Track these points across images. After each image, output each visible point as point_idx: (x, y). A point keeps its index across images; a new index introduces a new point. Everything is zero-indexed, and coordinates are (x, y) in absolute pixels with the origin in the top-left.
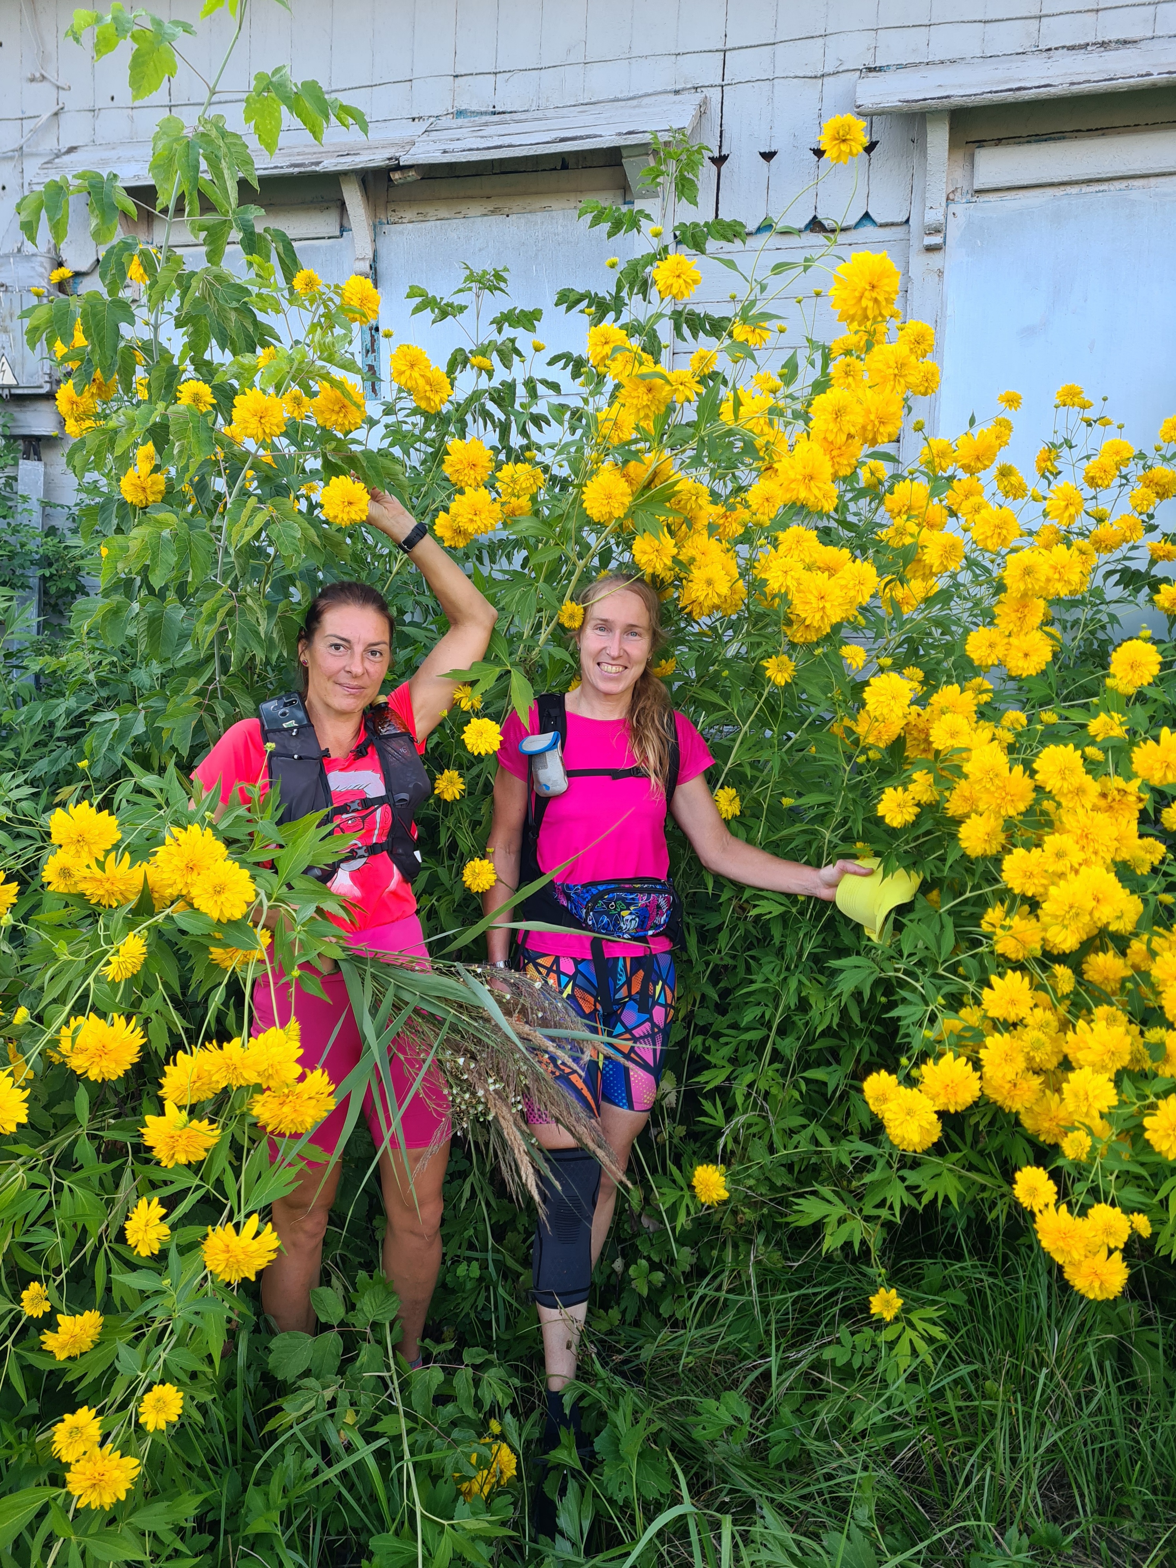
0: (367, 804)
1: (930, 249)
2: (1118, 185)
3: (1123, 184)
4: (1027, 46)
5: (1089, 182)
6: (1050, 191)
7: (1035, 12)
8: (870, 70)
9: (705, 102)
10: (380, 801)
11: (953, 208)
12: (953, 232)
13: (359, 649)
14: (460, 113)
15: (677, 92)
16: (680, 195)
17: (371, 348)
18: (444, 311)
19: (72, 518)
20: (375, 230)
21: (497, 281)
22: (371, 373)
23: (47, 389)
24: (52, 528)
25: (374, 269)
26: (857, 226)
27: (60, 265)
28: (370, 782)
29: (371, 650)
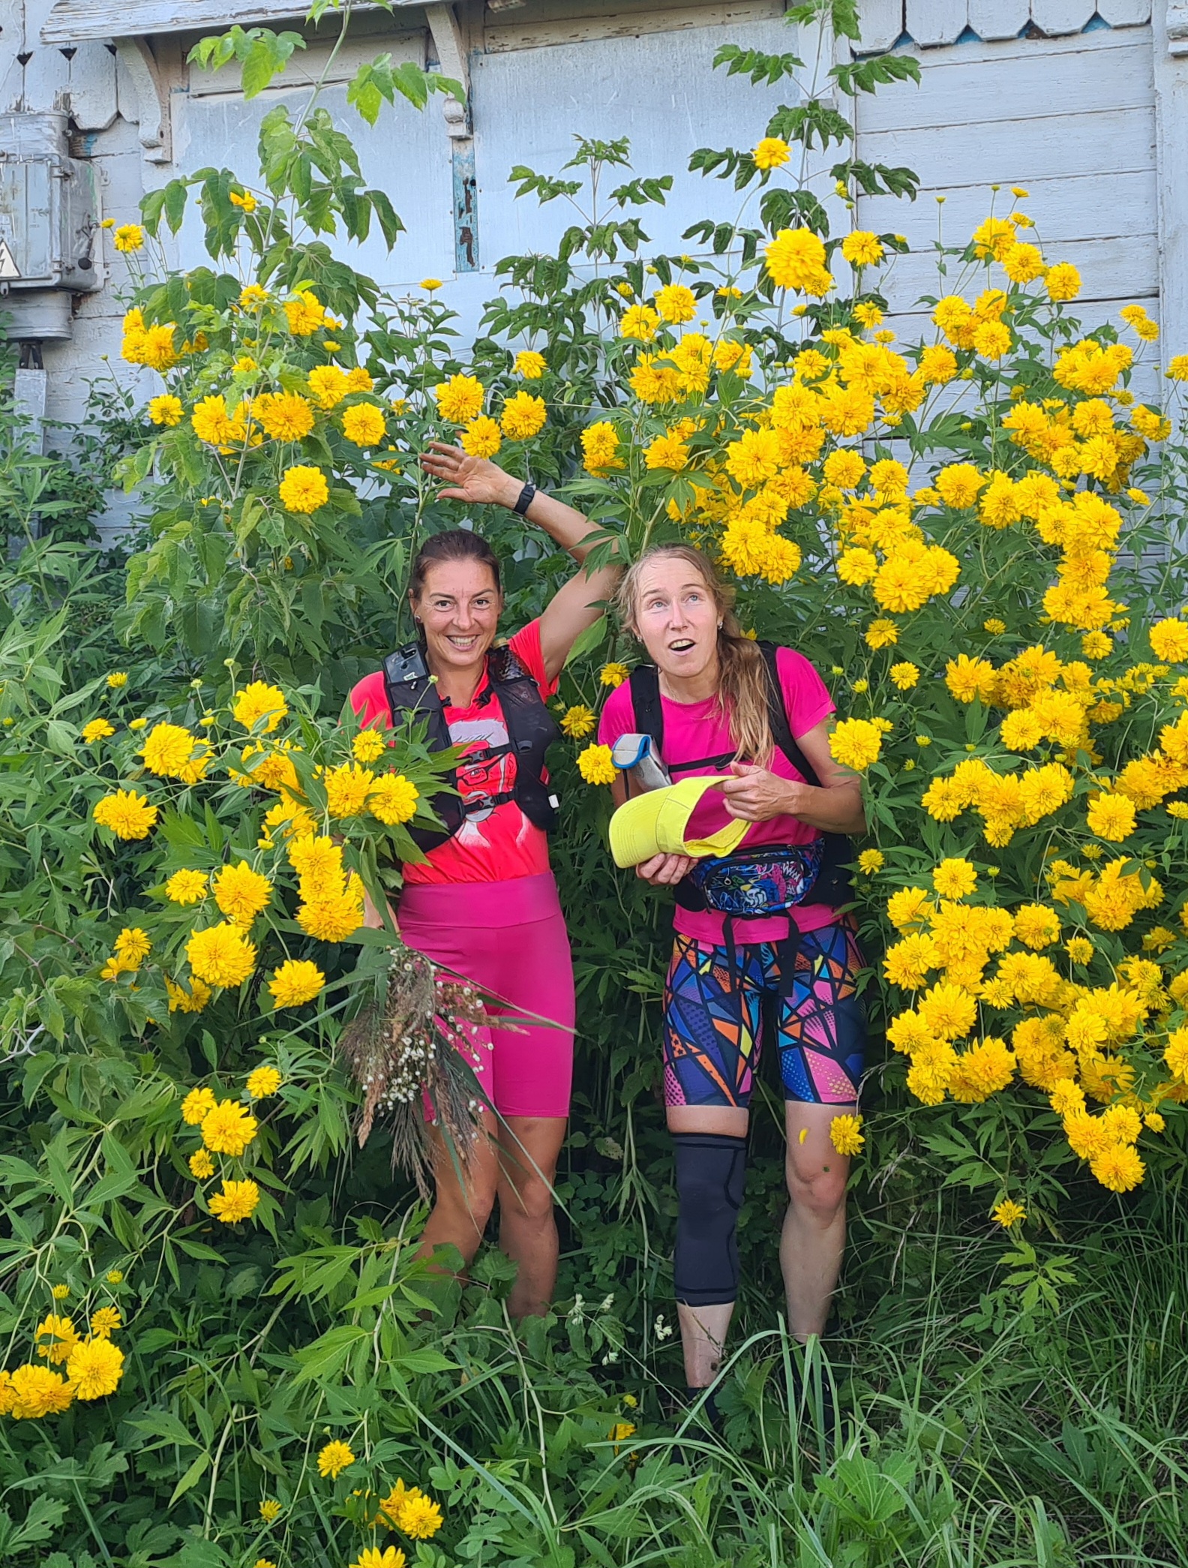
0: (489, 753)
1: (1178, 57)
10: (503, 750)
13: (464, 603)
16: (837, 31)
17: (466, 207)
18: (554, 190)
19: (79, 440)
20: (470, 62)
21: (615, 152)
22: (466, 237)
23: (56, 279)
24: (54, 455)
25: (470, 111)
26: (1085, 29)
27: (71, 123)
28: (493, 731)
29: (478, 600)
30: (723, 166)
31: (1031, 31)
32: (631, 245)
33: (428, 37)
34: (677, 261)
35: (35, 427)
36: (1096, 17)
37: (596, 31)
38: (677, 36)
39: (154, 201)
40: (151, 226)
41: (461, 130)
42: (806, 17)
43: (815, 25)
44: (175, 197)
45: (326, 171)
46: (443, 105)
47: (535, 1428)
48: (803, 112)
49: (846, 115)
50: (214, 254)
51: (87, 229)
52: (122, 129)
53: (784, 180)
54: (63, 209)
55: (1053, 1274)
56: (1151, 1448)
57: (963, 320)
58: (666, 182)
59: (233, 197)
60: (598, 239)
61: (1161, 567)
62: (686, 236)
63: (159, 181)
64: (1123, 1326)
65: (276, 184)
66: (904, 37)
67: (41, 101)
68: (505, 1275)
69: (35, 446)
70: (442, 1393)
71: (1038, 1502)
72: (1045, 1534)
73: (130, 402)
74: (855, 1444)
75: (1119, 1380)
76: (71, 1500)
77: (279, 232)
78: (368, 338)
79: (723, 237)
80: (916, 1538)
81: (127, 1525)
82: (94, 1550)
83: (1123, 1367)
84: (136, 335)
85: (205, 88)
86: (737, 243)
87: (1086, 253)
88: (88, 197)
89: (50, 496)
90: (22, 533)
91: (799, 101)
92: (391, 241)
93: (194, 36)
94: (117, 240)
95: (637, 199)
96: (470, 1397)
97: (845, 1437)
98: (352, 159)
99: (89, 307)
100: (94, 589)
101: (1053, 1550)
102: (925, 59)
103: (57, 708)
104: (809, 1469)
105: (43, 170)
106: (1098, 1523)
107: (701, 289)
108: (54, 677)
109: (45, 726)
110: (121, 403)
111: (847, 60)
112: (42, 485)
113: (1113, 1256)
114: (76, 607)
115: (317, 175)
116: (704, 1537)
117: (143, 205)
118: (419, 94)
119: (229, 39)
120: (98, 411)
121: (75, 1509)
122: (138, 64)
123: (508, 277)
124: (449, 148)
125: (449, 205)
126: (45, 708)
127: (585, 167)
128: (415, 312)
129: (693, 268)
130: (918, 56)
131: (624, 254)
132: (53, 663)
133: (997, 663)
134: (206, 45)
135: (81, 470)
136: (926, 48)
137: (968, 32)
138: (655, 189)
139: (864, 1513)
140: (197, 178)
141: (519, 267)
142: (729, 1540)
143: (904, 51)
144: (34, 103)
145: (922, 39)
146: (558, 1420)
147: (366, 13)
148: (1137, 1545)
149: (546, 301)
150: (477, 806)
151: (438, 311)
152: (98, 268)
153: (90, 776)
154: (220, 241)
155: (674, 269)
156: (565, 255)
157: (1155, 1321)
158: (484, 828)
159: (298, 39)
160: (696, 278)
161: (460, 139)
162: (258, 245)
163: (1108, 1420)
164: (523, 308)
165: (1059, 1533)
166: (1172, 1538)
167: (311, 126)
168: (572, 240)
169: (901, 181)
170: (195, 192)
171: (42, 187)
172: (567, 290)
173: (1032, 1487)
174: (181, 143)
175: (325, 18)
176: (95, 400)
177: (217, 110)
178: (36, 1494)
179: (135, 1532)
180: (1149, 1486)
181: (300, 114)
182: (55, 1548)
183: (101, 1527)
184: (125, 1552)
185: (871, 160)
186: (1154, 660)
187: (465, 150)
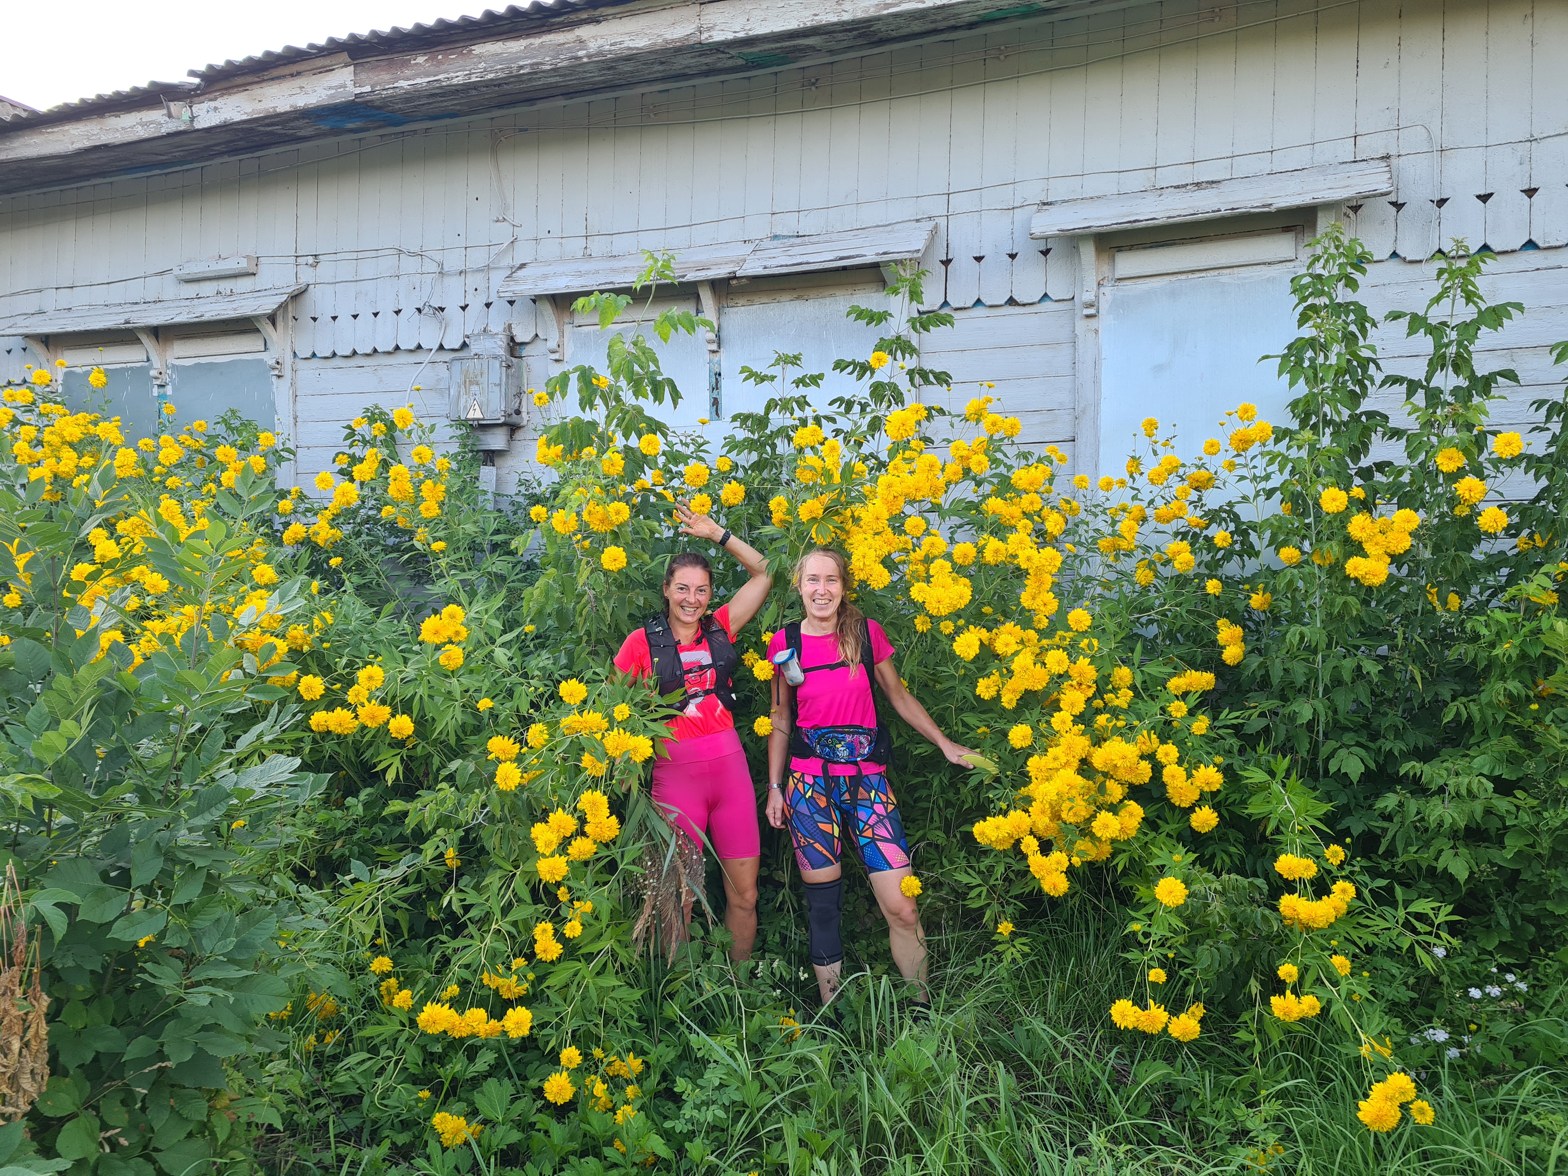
0: (702, 668)
1: (1088, 316)
2: (1212, 273)
3: (1216, 272)
4: (1148, 185)
5: (1193, 272)
6: (1167, 278)
7: (1152, 165)
8: (1044, 204)
9: (936, 227)
10: (709, 666)
11: (1102, 290)
12: (1104, 306)
13: (693, 590)
14: (775, 237)
15: (918, 221)
16: (911, 299)
17: (716, 387)
18: (762, 379)
19: (513, 503)
20: (720, 312)
21: (795, 360)
22: (716, 403)
23: (502, 420)
24: (499, 511)
25: (718, 336)
26: (1040, 301)
27: (512, 339)
28: (704, 657)
29: (700, 589)
30: (851, 368)
31: (1012, 302)
32: (802, 409)
33: (698, 298)
34: (826, 417)
35: (490, 496)
36: (1046, 295)
37: (785, 297)
38: (828, 301)
39: (553, 382)
40: (551, 395)
41: (714, 347)
42: (896, 292)
43: (900, 296)
44: (564, 379)
45: (642, 368)
46: (704, 334)
47: (740, 1019)
48: (893, 342)
49: (914, 343)
50: (583, 410)
51: (519, 394)
52: (538, 343)
53: (881, 376)
54: (507, 384)
55: (1018, 946)
56: (1060, 1038)
57: (965, 453)
58: (821, 376)
59: (594, 381)
60: (785, 405)
61: (1072, 581)
62: (831, 404)
63: (556, 371)
64: (1047, 975)
65: (616, 374)
66: (946, 303)
67: (497, 327)
68: (726, 940)
69: (490, 506)
70: (691, 1001)
71: (1001, 1064)
72: (1004, 1081)
73: (540, 484)
74: (905, 1032)
75: (1044, 1002)
76: (499, 1051)
77: (618, 399)
78: (664, 453)
79: (849, 405)
80: (936, 1081)
81: (527, 1064)
82: (510, 1077)
83: (1046, 995)
84: (544, 449)
85: (581, 322)
86: (857, 408)
87: (1037, 418)
88: (520, 377)
89: (497, 532)
90: (483, 551)
91: (891, 335)
92: (675, 404)
93: (574, 296)
94: (536, 400)
95: (806, 385)
96: (707, 1003)
97: (901, 1028)
98: (655, 361)
99: (519, 435)
100: (519, 580)
101: (1008, 1089)
102: (957, 315)
103: (499, 641)
104: (882, 1043)
105: (497, 363)
106: (1031, 1076)
107: (837, 432)
108: (498, 625)
109: (492, 651)
110: (535, 484)
111: (916, 315)
112: (494, 526)
113: (1045, 937)
114: (509, 590)
115: (636, 368)
116: (826, 1078)
117: (547, 384)
118: (691, 327)
119: (592, 298)
120: (522, 489)
121: (501, 1056)
122: (547, 309)
123: (737, 424)
124: (707, 356)
125: (707, 386)
126: (493, 642)
127: (779, 368)
128: (689, 440)
129: (833, 420)
130: (953, 313)
131: (798, 413)
132: (497, 618)
133: (989, 630)
134: (581, 301)
135: (513, 519)
136: (957, 309)
137: (979, 302)
138: (815, 380)
139: (910, 1068)
140: (575, 370)
141: (743, 419)
142: (840, 1080)
143: (945, 311)
144: (493, 328)
145: (955, 305)
146: (753, 1015)
147: (667, 285)
148: (1052, 1088)
149: (756, 436)
150: (695, 696)
151: (700, 441)
152: (524, 415)
153: (515, 678)
154: (586, 402)
155: (823, 421)
156: (767, 413)
157: (1063, 972)
158: (699, 707)
159: (628, 298)
160: (835, 426)
161: (714, 352)
162: (607, 405)
163: (1038, 1024)
164: (745, 440)
165: (1012, 1081)
166: (1070, 1085)
167: (635, 344)
168: (771, 405)
169: (943, 378)
170: (574, 378)
171: (496, 372)
172: (768, 432)
173: (998, 1057)
174: (569, 350)
175: (643, 287)
176: (521, 483)
177: (588, 334)
178: (481, 1048)
179: (531, 1068)
180: (1058, 1057)
181: (630, 337)
182: (490, 1075)
183: (514, 1065)
184: (526, 1079)
185: (927, 367)
186: (1068, 629)
187: (716, 358)
